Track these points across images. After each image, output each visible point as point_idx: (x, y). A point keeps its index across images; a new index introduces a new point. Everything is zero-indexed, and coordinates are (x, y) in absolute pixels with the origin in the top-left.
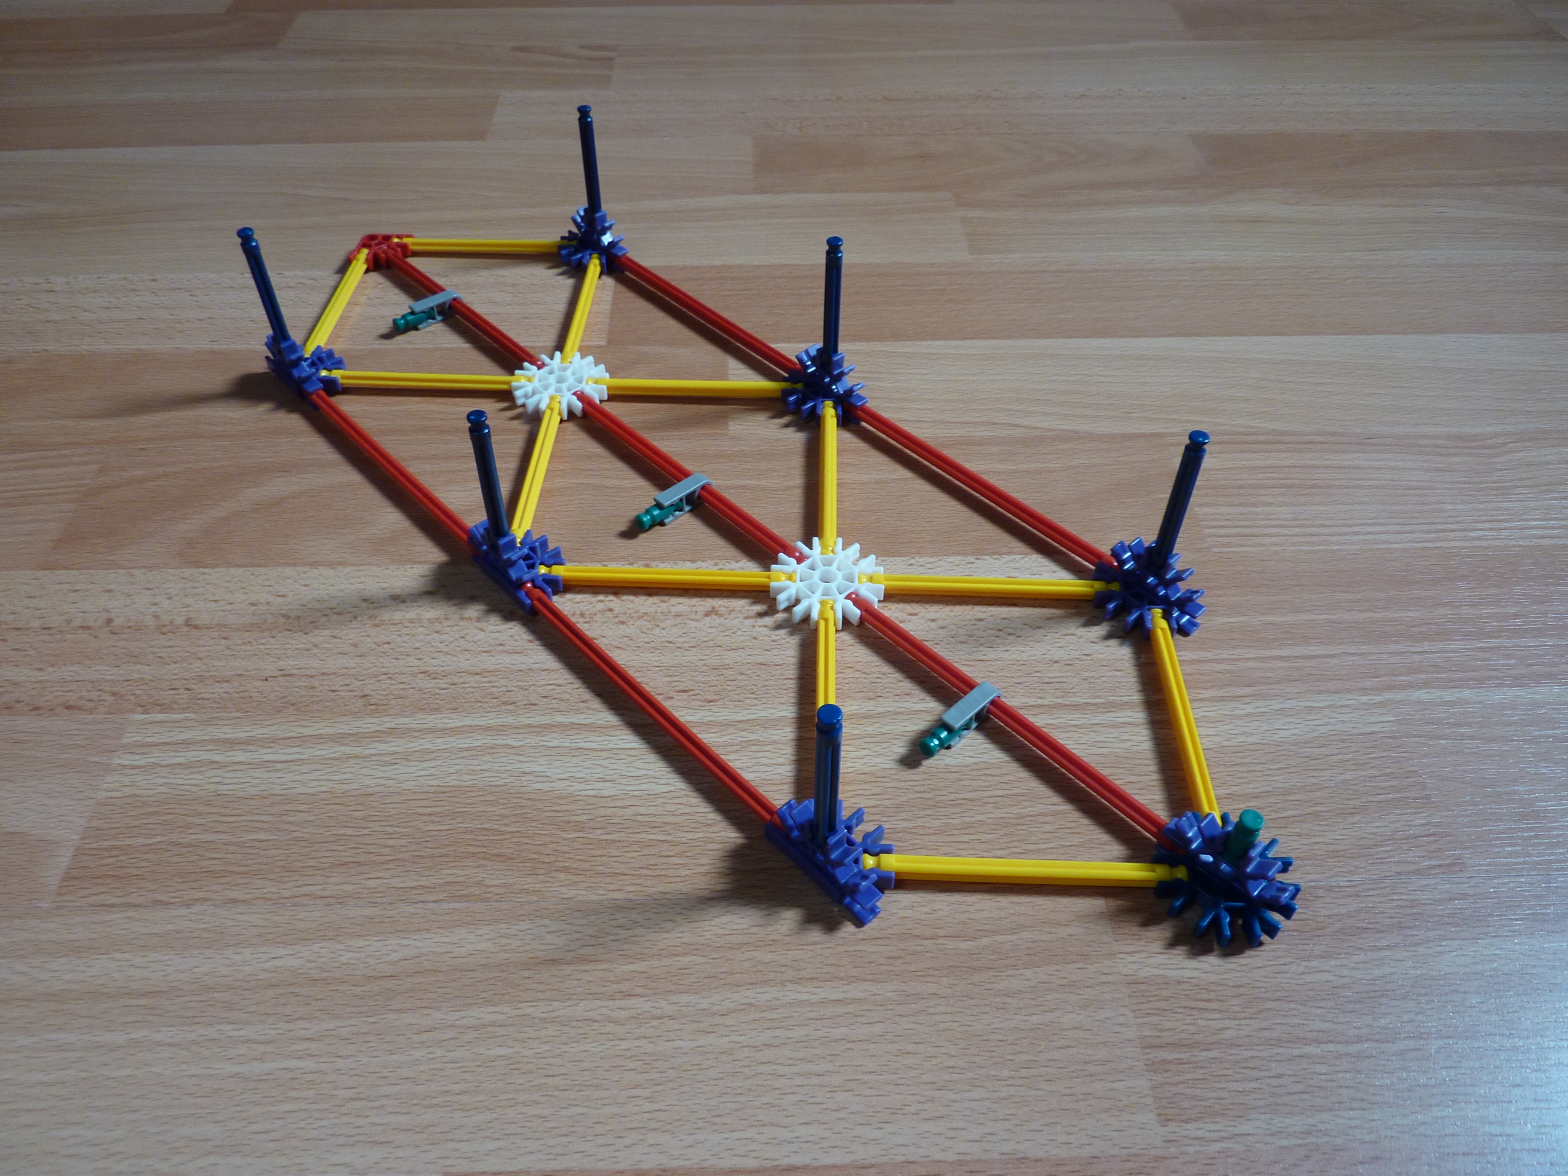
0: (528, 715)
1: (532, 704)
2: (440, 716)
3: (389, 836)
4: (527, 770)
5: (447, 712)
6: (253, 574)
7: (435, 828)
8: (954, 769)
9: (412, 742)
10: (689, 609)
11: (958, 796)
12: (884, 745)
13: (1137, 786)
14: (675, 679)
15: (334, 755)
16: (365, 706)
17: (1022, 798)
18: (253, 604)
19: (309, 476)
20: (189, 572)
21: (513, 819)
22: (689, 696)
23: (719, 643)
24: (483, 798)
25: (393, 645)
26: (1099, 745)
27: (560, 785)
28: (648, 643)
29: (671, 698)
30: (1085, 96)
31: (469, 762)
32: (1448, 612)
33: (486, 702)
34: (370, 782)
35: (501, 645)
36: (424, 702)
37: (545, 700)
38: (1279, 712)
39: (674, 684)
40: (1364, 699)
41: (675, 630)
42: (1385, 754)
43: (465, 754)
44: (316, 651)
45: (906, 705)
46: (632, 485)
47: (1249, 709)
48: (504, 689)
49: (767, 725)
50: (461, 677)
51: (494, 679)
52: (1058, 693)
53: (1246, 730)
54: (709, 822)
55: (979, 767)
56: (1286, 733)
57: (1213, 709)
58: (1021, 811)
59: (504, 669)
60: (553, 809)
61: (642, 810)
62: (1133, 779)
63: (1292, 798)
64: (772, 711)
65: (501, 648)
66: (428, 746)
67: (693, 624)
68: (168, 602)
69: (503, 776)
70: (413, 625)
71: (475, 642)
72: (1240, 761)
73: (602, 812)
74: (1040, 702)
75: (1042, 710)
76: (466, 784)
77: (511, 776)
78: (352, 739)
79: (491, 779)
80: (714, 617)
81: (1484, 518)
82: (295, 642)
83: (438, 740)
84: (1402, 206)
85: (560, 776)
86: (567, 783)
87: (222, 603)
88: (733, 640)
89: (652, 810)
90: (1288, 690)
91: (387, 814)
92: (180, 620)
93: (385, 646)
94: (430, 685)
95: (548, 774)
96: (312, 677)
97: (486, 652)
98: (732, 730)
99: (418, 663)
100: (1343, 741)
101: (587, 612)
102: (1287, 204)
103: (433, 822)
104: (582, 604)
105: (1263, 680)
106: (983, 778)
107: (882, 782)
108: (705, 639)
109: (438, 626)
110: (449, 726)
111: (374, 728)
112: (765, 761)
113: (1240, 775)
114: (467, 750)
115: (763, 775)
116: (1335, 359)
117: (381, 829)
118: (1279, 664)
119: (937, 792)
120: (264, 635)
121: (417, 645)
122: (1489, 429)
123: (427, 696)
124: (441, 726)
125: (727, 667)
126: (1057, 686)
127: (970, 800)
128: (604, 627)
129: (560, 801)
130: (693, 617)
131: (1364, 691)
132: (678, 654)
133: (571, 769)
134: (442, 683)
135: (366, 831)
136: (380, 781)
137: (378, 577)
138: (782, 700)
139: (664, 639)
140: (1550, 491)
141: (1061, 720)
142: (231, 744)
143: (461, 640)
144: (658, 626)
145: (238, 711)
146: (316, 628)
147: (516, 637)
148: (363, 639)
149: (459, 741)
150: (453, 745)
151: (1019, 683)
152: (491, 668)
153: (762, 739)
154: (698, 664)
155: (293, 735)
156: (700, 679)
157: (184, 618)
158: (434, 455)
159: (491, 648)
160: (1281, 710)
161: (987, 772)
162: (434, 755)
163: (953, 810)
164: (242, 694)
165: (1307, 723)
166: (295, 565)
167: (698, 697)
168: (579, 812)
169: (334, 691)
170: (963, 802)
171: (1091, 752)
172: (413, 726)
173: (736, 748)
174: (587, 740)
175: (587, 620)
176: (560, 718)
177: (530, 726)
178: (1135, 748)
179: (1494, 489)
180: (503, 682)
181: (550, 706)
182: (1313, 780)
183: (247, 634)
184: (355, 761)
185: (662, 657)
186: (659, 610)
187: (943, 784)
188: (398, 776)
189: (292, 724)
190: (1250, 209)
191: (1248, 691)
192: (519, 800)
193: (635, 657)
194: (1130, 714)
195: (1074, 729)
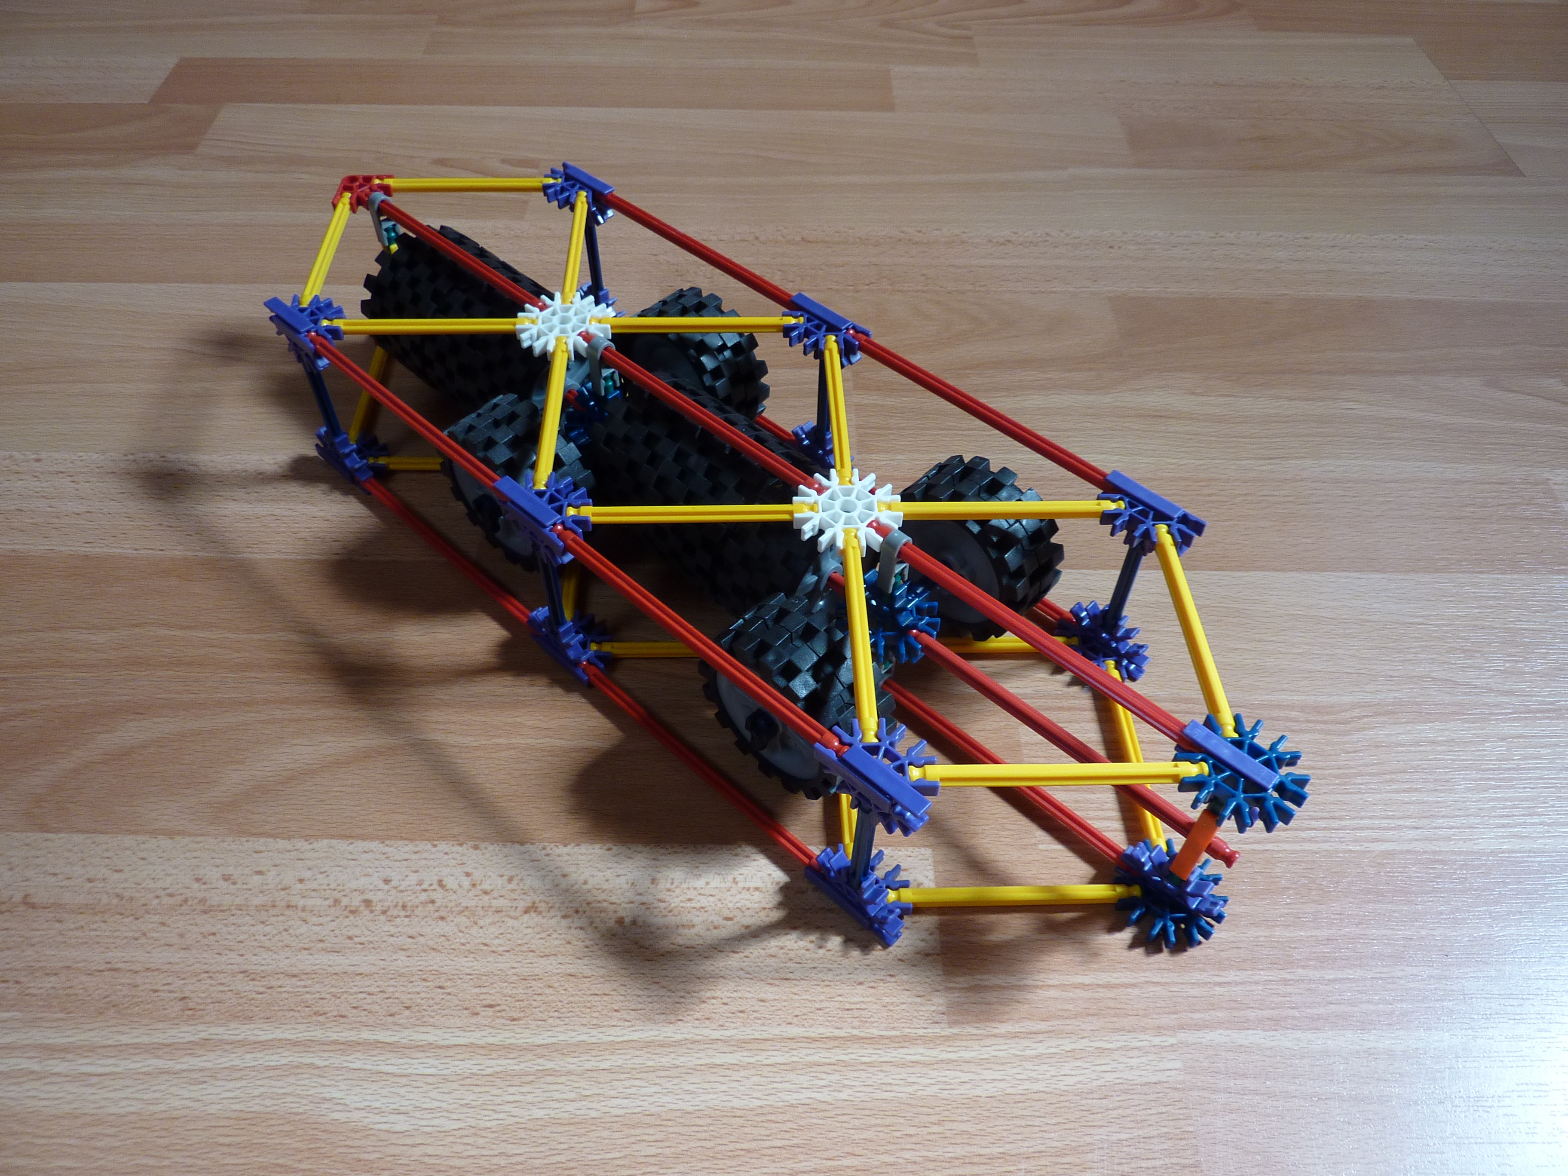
0: (336, 1029)
1: (342, 1016)
2: (252, 1026)
3: (188, 1169)
4: (327, 1096)
5: (260, 1021)
6: (94, 843)
7: (233, 1162)
8: (739, 1113)
9: (221, 1056)
10: (510, 904)
11: (738, 1146)
12: (676, 1081)
13: (914, 1140)
14: (484, 990)
15: (146, 1069)
16: (183, 1010)
17: (800, 1150)
18: (90, 880)
19: (161, 720)
20: (34, 837)
21: (307, 1155)
22: (494, 1012)
23: (533, 947)
24: (281, 1128)
25: (218, 937)
26: (885, 1088)
27: (356, 1115)
28: (463, 945)
29: (477, 1014)
30: (1009, 241)
31: (273, 1083)
32: (1260, 934)
33: (299, 1011)
34: (177, 1103)
35: (321, 941)
36: (240, 1008)
37: (354, 1011)
38: (1069, 1054)
39: (482, 997)
40: (1157, 1041)
41: (492, 929)
42: (1164, 1109)
43: (271, 1073)
44: (143, 940)
45: (706, 1032)
46: (475, 744)
47: (1041, 1049)
48: (317, 996)
49: (565, 1051)
50: (279, 979)
51: (310, 982)
52: (856, 1023)
53: (1033, 1074)
54: (493, 1167)
55: (765, 1111)
56: (1071, 1080)
57: (1005, 1047)
58: (794, 1165)
59: (320, 971)
60: (346, 1143)
61: (430, 1150)
62: (912, 1130)
63: (1063, 1160)
64: (574, 1034)
65: (320, 945)
66: (237, 1062)
67: (511, 922)
68: (10, 873)
69: (304, 1102)
70: (239, 912)
71: (297, 937)
72: (1020, 1113)
73: (392, 1150)
74: (837, 1033)
75: (836, 1043)
76: (268, 1110)
77: (311, 1102)
78: (166, 1050)
79: (292, 1105)
80: (533, 914)
81: (1320, 814)
82: (124, 928)
83: (249, 1056)
84: (1312, 400)
85: (358, 1105)
86: (362, 1114)
87: (61, 877)
88: (547, 944)
89: (440, 1151)
90: (1083, 1027)
91: (189, 1143)
92: (18, 897)
93: (211, 937)
94: (247, 988)
95: (347, 1102)
96: (136, 972)
97: (305, 949)
98: (529, 1056)
99: (239, 960)
100: (1126, 1092)
101: (409, 904)
102: (1193, 394)
103: (231, 1154)
104: (406, 893)
105: (1060, 1013)
106: (765, 1125)
107: (666, 1126)
108: (520, 942)
109: (264, 916)
110: (261, 1038)
111: (189, 1038)
112: (557, 1095)
113: (1018, 1130)
114: (274, 1068)
115: (552, 1113)
116: (1208, 602)
117: (181, 1160)
118: (1080, 993)
119: (719, 1141)
120: (97, 918)
121: (242, 938)
122: (1346, 699)
123: (243, 1000)
124: (252, 1038)
125: (536, 978)
126: (856, 1013)
127: (748, 1151)
128: (423, 923)
129: (354, 1135)
130: (512, 914)
131: (1160, 1030)
132: (491, 959)
133: (368, 1097)
134: (259, 986)
135: (166, 1162)
136: (187, 1103)
137: (214, 851)
138: (584, 1021)
139: (479, 941)
140: (1392, 781)
141: (853, 1056)
142: (51, 1050)
143: (284, 933)
144: (476, 924)
145: (62, 1011)
146: (148, 912)
147: (337, 932)
148: (190, 928)
149: (267, 1058)
150: (261, 1062)
151: (820, 1009)
152: (309, 969)
153: (557, 1068)
154: (509, 973)
155: (110, 1042)
156: (508, 991)
157: (22, 894)
158: (287, 698)
159: (312, 945)
160: (1073, 1050)
161: (772, 1117)
162: (242, 1073)
163: (729, 1163)
164: (68, 991)
165: (1094, 1068)
166: (134, 833)
167: (503, 1014)
168: (370, 1149)
169: (156, 991)
170: (742, 1153)
171: (875, 1096)
172: (226, 1037)
173: (532, 1078)
174: (389, 1062)
175: (408, 913)
176: (366, 1035)
177: (336, 1043)
178: (920, 1093)
179: (1337, 777)
180: (317, 987)
181: (358, 1019)
182: (1088, 1139)
183: (80, 916)
184: (165, 1077)
185: (475, 963)
186: (480, 904)
187: (726, 1131)
188: (204, 1098)
189: (112, 1029)
190: (1155, 399)
191: (1043, 1026)
192: (315, 1132)
193: (449, 962)
194: (921, 1050)
195: (863, 1067)
